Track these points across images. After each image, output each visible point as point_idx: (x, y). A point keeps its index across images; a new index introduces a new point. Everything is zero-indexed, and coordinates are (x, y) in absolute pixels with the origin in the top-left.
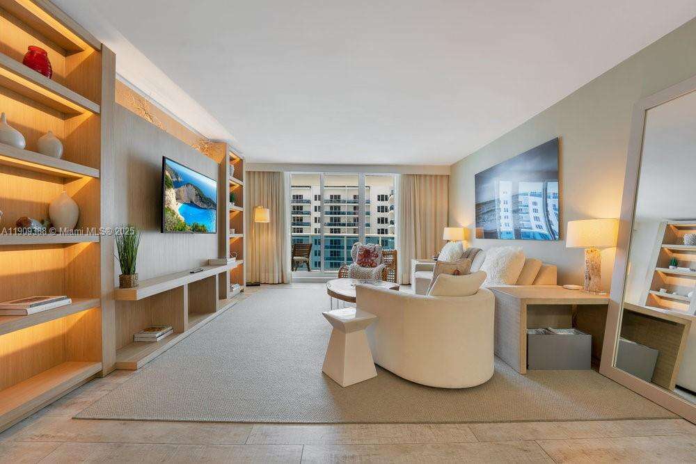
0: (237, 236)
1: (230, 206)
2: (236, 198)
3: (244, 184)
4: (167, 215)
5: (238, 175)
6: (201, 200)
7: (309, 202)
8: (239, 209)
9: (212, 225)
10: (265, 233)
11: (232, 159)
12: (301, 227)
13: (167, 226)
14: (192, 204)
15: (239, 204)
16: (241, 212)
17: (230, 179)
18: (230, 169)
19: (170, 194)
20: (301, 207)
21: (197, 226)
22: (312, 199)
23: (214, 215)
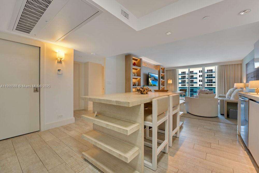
0: (163, 87)
1: (161, 80)
2: (163, 78)
3: (165, 74)
4: (149, 83)
5: (163, 72)
6: (155, 79)
7: (196, 73)
8: (163, 80)
9: (157, 84)
10: (171, 86)
11: (162, 68)
12: (192, 84)
13: (149, 85)
14: (153, 80)
15: (164, 79)
16: (164, 81)
17: (161, 73)
18: (161, 71)
19: (150, 79)
20: (193, 76)
21: (154, 85)
22: (198, 72)
23: (157, 82)
